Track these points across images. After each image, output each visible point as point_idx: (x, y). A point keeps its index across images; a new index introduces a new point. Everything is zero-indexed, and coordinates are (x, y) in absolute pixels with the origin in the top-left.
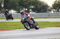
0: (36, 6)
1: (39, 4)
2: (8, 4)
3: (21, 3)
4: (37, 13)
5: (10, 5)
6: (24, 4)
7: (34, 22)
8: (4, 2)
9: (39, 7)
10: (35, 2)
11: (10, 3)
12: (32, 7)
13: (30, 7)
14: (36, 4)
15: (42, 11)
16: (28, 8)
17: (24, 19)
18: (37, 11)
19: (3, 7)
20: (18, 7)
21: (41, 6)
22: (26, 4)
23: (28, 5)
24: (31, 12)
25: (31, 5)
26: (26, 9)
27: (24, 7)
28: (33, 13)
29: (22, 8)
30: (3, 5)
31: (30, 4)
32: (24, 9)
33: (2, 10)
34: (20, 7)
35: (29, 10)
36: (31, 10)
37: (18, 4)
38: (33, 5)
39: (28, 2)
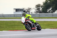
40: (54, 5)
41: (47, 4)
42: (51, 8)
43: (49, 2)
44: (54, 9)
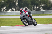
0: (46, 5)
1: (48, 2)
2: (22, 3)
3: (33, 2)
4: (47, 10)
5: (23, 4)
6: (36, 3)
7: (32, 19)
8: (18, 1)
9: (48, 5)
10: (45, 1)
11: (23, 2)
12: (43, 5)
13: (41, 5)
14: (46, 3)
15: (51, 9)
16: (39, 6)
17: (22, 16)
18: (47, 9)
19: (17, 5)
20: (30, 5)
21: (50, 4)
22: (37, 3)
23: (39, 4)
24: (41, 10)
25: (42, 3)
26: (38, 7)
27: (35, 6)
28: (43, 11)
29: (33, 6)
30: (18, 4)
31: (40, 3)
32: (36, 7)
33: (17, 8)
34: (32, 5)
35: (40, 8)
36: (41, 8)
37: (31, 3)
38: (43, 4)
39: (39, 1)
40: (8, 4)
41: (2, 4)
42: (5, 7)
43: (3, 1)
44: (7, 8)
